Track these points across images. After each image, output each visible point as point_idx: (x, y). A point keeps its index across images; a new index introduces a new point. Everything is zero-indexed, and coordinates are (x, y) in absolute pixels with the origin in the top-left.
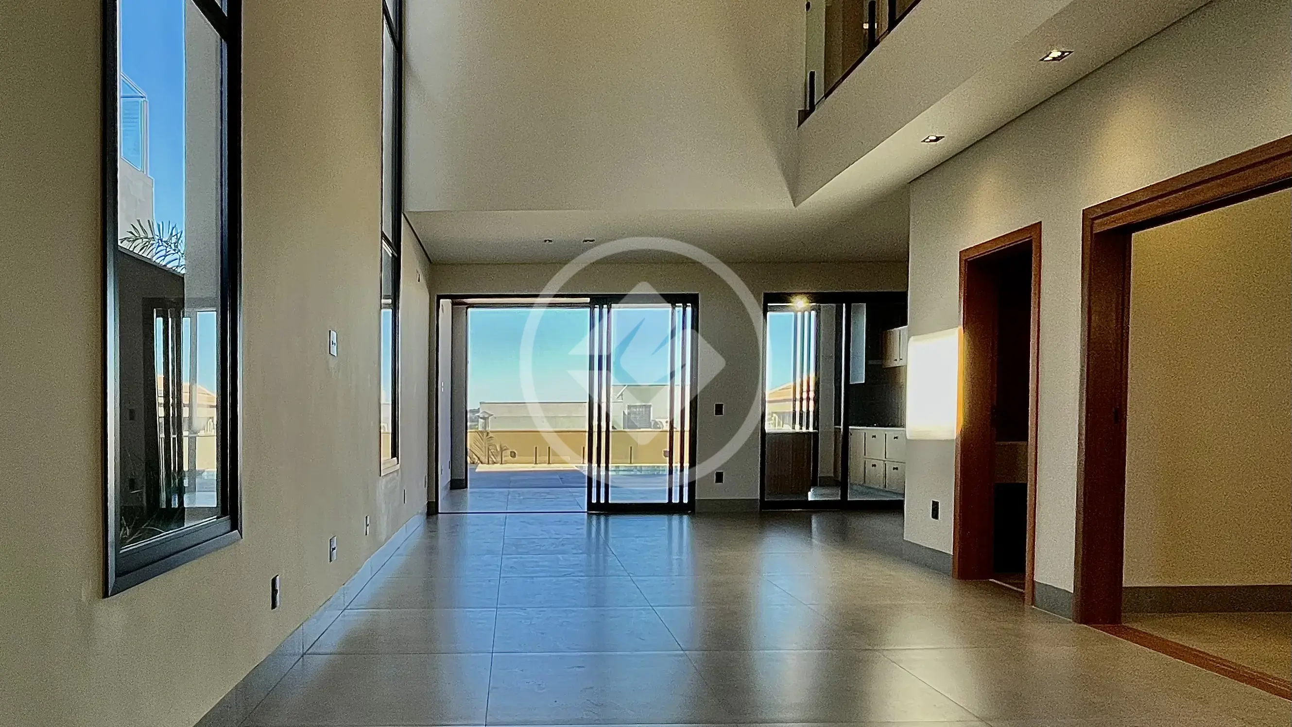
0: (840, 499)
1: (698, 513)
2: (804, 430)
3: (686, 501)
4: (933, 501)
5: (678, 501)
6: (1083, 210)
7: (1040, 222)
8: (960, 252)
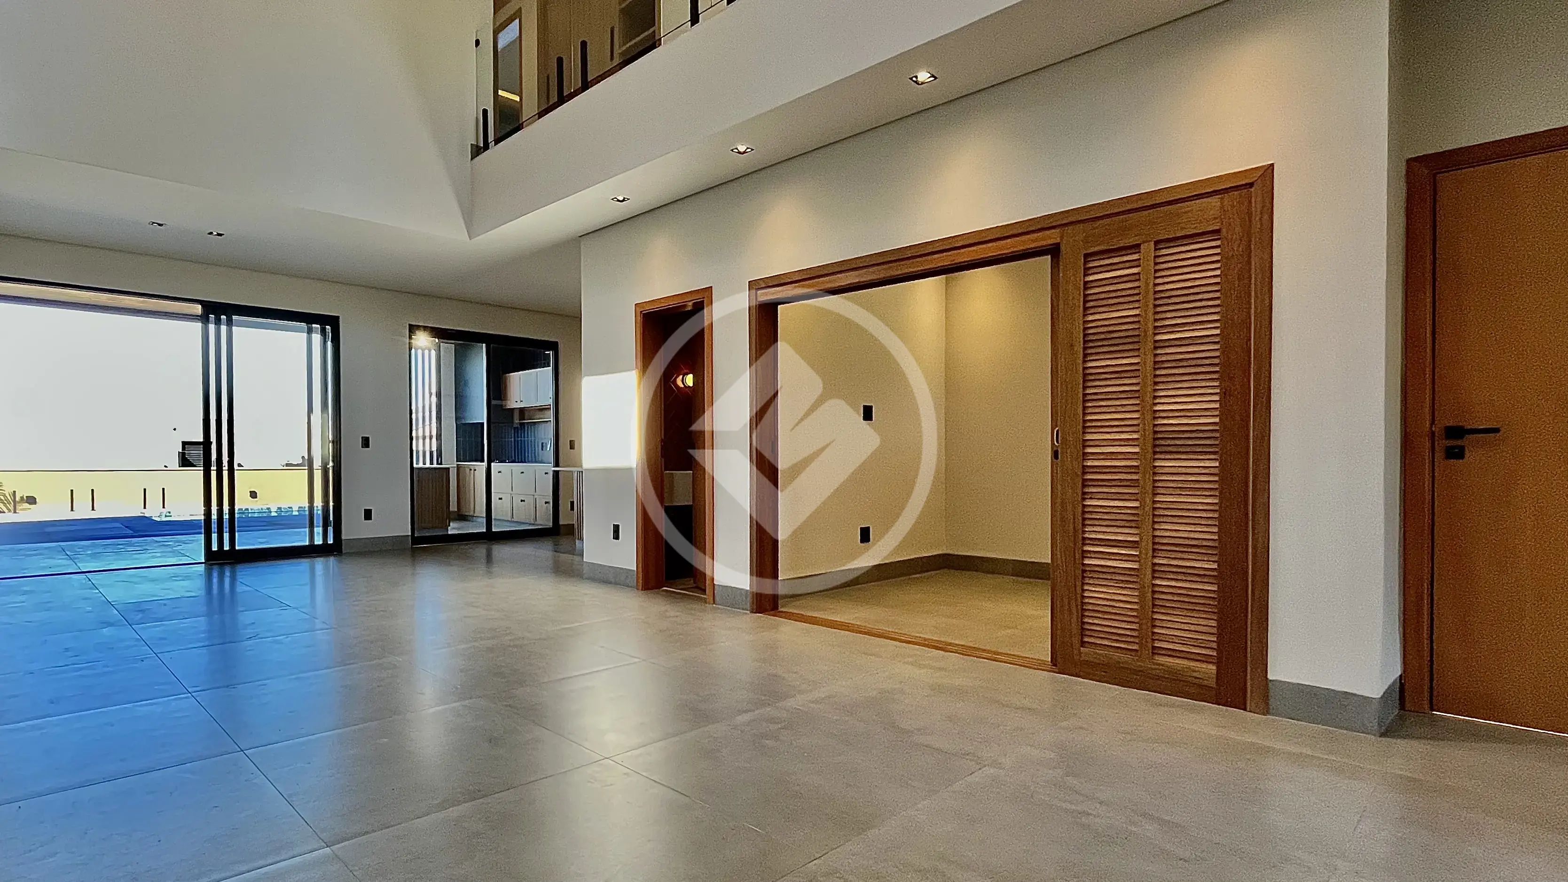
0: (485, 531)
1: (345, 553)
2: (428, 465)
3: (330, 541)
4: (614, 525)
5: (321, 543)
6: (749, 282)
7: (711, 287)
8: (636, 305)
